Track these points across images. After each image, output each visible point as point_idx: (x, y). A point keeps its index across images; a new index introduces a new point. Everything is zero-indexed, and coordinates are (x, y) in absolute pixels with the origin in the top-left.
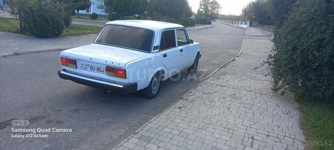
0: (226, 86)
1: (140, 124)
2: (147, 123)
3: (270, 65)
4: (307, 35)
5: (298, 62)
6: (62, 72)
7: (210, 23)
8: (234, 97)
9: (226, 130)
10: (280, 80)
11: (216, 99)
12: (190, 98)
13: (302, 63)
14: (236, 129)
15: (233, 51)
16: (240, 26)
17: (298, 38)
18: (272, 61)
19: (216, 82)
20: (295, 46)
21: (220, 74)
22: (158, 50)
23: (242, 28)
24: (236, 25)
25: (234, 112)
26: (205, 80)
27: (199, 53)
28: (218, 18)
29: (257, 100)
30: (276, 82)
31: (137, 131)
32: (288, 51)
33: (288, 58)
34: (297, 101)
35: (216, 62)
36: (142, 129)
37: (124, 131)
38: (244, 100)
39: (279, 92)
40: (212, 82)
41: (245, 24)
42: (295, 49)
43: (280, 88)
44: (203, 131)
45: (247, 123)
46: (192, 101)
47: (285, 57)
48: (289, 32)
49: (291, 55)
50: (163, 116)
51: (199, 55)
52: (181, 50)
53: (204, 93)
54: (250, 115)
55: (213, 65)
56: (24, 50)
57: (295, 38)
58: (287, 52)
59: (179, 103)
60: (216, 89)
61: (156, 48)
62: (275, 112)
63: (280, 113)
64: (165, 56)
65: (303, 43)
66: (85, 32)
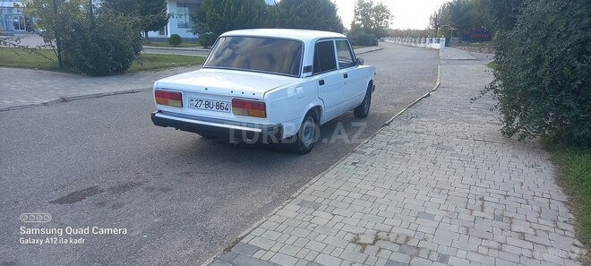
0: (423, 133)
1: (294, 188)
2: (307, 185)
3: (496, 92)
4: (558, 36)
5: (546, 82)
6: (158, 115)
7: (375, 44)
8: (439, 146)
9: (436, 190)
10: (516, 114)
11: (412, 151)
12: (368, 151)
13: (552, 84)
14: (451, 189)
15: (424, 84)
16: (428, 46)
17: (544, 41)
18: (500, 86)
19: (405, 128)
20: (539, 56)
21: (410, 116)
22: (310, 74)
23: (431, 49)
24: (422, 45)
25: (444, 167)
26: (387, 125)
27: (371, 82)
28: (388, 36)
29: (480, 150)
30: (509, 120)
31: (294, 195)
32: (527, 66)
33: (528, 76)
34: (547, 149)
35: (398, 100)
36: (300, 194)
37: (270, 197)
38: (458, 150)
39: (515, 137)
40: (399, 128)
41: (438, 42)
42: (539, 60)
43: (516, 130)
44: (399, 194)
45: (468, 180)
46: (372, 154)
47: (521, 75)
48: (527, 35)
49: (533, 71)
50: (330, 175)
51: (371, 87)
52: (346, 76)
53: (388, 143)
54: (471, 169)
55: (395, 104)
56: (74, 94)
57: (538, 42)
58: (525, 67)
59: (352, 158)
60: (407, 138)
61: (307, 69)
62: (512, 165)
63: (522, 166)
64: (322, 82)
65: (552, 49)
66: (167, 64)
